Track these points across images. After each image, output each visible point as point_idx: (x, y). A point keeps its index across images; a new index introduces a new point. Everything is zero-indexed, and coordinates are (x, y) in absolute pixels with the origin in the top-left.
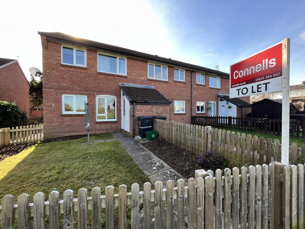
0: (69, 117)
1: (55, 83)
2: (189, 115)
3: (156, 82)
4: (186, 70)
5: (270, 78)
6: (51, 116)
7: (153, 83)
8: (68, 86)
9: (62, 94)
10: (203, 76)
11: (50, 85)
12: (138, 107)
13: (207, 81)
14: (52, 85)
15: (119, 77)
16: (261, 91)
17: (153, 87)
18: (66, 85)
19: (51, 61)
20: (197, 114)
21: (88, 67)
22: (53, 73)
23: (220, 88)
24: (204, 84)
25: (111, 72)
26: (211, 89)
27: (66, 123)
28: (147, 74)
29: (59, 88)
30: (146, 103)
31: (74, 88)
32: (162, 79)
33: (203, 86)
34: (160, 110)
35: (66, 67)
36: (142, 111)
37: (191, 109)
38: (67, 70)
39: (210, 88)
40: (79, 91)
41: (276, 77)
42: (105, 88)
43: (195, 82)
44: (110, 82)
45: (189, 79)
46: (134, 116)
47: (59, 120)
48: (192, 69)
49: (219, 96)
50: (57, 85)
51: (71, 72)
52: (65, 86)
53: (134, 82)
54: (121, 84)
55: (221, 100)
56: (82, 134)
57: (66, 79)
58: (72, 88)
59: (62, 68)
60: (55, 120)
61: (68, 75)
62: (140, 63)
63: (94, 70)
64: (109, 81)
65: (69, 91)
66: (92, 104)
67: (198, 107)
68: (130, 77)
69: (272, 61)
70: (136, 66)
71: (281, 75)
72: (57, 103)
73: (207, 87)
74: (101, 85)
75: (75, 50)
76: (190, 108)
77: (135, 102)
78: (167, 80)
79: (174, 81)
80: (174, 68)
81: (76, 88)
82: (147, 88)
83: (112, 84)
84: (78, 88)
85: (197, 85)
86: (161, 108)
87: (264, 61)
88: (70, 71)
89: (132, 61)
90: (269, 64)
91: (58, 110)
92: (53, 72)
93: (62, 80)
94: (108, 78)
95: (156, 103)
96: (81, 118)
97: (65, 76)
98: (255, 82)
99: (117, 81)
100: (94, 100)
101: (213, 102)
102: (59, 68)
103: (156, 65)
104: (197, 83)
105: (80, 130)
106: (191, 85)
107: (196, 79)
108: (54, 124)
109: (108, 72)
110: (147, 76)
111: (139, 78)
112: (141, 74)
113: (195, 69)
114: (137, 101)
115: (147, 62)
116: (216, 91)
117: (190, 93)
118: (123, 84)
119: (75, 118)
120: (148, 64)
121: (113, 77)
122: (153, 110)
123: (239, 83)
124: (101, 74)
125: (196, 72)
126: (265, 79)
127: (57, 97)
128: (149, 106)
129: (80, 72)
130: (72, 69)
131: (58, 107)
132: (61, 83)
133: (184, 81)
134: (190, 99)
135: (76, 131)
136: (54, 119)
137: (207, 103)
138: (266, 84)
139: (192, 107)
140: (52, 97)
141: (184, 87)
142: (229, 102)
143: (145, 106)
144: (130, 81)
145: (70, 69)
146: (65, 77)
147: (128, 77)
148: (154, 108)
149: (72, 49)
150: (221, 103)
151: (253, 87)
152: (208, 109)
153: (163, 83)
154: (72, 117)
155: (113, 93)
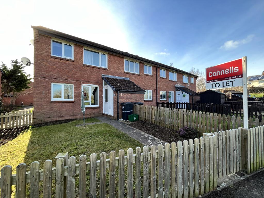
0: (57, 103)
1: (46, 73)
2: (155, 102)
3: (130, 75)
4: (152, 66)
5: (235, 78)
6: (41, 102)
7: (128, 75)
8: (57, 76)
9: (51, 82)
10: (164, 71)
11: (41, 74)
12: (121, 95)
13: (167, 75)
14: (42, 74)
15: (101, 70)
16: (229, 86)
17: (128, 79)
18: (55, 74)
19: (42, 53)
20: (161, 101)
21: (75, 59)
22: (43, 64)
23: (176, 81)
24: (166, 78)
25: (94, 65)
26: (171, 82)
27: (55, 108)
28: (123, 68)
29: (49, 77)
30: (127, 92)
31: (63, 77)
32: (135, 73)
33: (165, 79)
34: (137, 97)
35: (56, 59)
36: (124, 98)
37: (157, 97)
38: (56, 62)
39: (170, 80)
40: (67, 80)
41: (238, 78)
42: (89, 78)
43: (159, 75)
44: (94, 73)
45: (155, 73)
46: (118, 102)
47: (48, 106)
48: (157, 66)
49: (176, 87)
50: (47, 75)
51: (60, 64)
52: (55, 76)
53: (113, 74)
54: (103, 75)
55: (177, 90)
56: (69, 119)
57: (56, 69)
58: (61, 77)
59: (52, 60)
60: (45, 106)
61: (57, 66)
62: (118, 59)
63: (80, 63)
64: (92, 72)
65: (58, 80)
66: (78, 92)
67: (161, 96)
68: (110, 69)
69: (236, 68)
70: (115, 61)
71: (242, 77)
72: (47, 91)
73: (167, 80)
74: (86, 76)
75: (63, 44)
76: (155, 96)
77: (119, 90)
78: (139, 73)
79: (144, 74)
80: (144, 63)
81: (64, 78)
82: (124, 79)
83: (95, 75)
84: (66, 78)
85: (161, 78)
86: (138, 96)
87: (230, 68)
88: (59, 62)
89: (111, 57)
90: (234, 70)
91: (48, 97)
92: (44, 62)
93: (52, 70)
94: (92, 70)
95: (134, 92)
96: (68, 104)
97: (54, 66)
98: (224, 79)
99: (100, 72)
100: (80, 88)
101: (172, 92)
102: (50, 59)
103: (130, 61)
104: (161, 76)
105: (68, 115)
106: (157, 78)
107: (159, 73)
108: (43, 110)
109: (92, 64)
110: (124, 70)
111: (118, 71)
112: (119, 67)
113: (159, 66)
114: (121, 90)
115: (124, 58)
116: (174, 83)
117: (156, 84)
118: (105, 76)
119: (63, 104)
120: (125, 59)
121: (97, 69)
122: (132, 97)
123: (213, 80)
124: (86, 66)
125: (160, 68)
126: (231, 79)
127: (47, 85)
128: (129, 95)
129: (68, 64)
130: (61, 61)
131: (47, 94)
132: (51, 72)
133: (151, 74)
134: (155, 89)
135: (64, 116)
136: (43, 105)
137: (168, 93)
138: (232, 82)
139: (157, 96)
140: (42, 85)
141: (151, 80)
142: (183, 92)
143: (126, 94)
144: (110, 73)
145: (59, 61)
146: (55, 68)
147: (109, 70)
148: (133, 96)
149: (61, 43)
150: (178, 92)
151: (223, 83)
152: (169, 97)
153: (136, 76)
154: (60, 103)
155: (96, 83)
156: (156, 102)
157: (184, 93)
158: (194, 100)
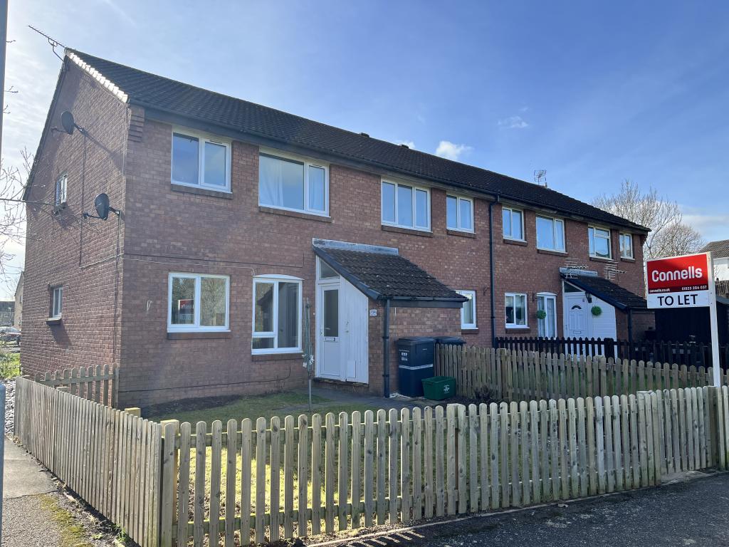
0: (183, 341)
1: (156, 241)
2: (487, 335)
3: (401, 235)
4: (475, 199)
5: (698, 290)
6: (141, 337)
7: (395, 238)
8: (185, 249)
9: (170, 271)
10: (519, 214)
11: (143, 245)
13: (530, 231)
14: (146, 245)
15: (311, 223)
16: (689, 304)
17: (394, 251)
18: (180, 244)
19: (147, 176)
20: (507, 331)
21: (235, 191)
22: (151, 211)
23: (563, 251)
24: (523, 240)
25: (285, 206)
26: (542, 256)
27: (177, 359)
28: (379, 213)
29: (163, 255)
30: (411, 301)
31: (200, 254)
32: (415, 227)
33: (521, 244)
34: (440, 319)
35: (183, 193)
36: (402, 324)
37: (492, 317)
38: (184, 203)
39: (538, 251)
40: (212, 263)
41: (702, 289)
42: (277, 253)
43: (500, 234)
44: (289, 237)
45: (483, 224)
46: (388, 338)
47: (159, 351)
48: (492, 198)
49: (562, 276)
50: (158, 246)
51: (194, 208)
52: (180, 249)
53: (348, 236)
54: (316, 242)
55: (569, 289)
56: (214, 395)
57: (182, 227)
58: (196, 254)
59: (173, 197)
60: (151, 351)
61: (187, 215)
62: (360, 180)
63: (250, 201)
64: (285, 232)
65: (188, 263)
66: (243, 300)
67: (509, 309)
68: (338, 220)
69: (699, 271)
70: (351, 189)
71: (707, 289)
72: (158, 299)
73: (530, 249)
74: (266, 245)
75: (202, 141)
76: (487, 311)
77: (391, 298)
78: (427, 229)
79: (448, 231)
80: (444, 192)
81: (204, 255)
82: (378, 252)
83: (293, 241)
84: (210, 255)
85: (506, 242)
86: (442, 316)
88: (192, 204)
89: (340, 176)
90: (695, 274)
91: (158, 320)
92: (152, 207)
93: (173, 231)
94: (285, 225)
95: (432, 303)
96: (214, 344)
97: (179, 219)
99: (306, 231)
100: (248, 289)
101: (548, 295)
102: (168, 196)
103: (399, 185)
104: (506, 237)
105: (212, 383)
106: (491, 243)
107: (501, 224)
108: (145, 364)
109: (279, 205)
110: (379, 219)
111: (361, 222)
112: (366, 211)
113: (501, 197)
115: (379, 177)
116: (555, 259)
117: (488, 268)
118: (321, 243)
119: (201, 344)
120: (382, 180)
121: (298, 222)
122: (425, 319)
123: (661, 289)
124: (268, 212)
125: (500, 205)
126: (692, 290)
127: (157, 280)
128: (418, 311)
129: (216, 206)
130: (198, 199)
131: (158, 310)
132: (170, 238)
133: (471, 231)
134: (487, 284)
135: (201, 383)
136: (146, 347)
137: (533, 299)
138: (694, 296)
139: (495, 311)
140: (145, 280)
141: (473, 251)
142: (593, 298)
143: (409, 311)
144: (338, 233)
145: (192, 199)
146: (180, 223)
147: (334, 222)
148: (429, 315)
149: (197, 140)
150: (570, 299)
151: (679, 297)
152: (536, 316)
153: (419, 238)
154: (193, 341)
155: (296, 269)
156: (489, 334)
157: (597, 302)
158: (634, 330)
